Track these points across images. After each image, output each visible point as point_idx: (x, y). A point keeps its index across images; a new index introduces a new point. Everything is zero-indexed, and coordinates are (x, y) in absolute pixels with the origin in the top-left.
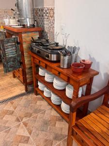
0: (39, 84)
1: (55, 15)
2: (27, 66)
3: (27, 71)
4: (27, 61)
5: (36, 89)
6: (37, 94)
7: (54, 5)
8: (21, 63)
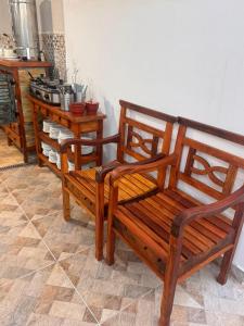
0: (44, 146)
1: (66, 44)
2: (27, 120)
3: (26, 127)
4: (26, 111)
5: (40, 156)
6: (41, 165)
7: (63, 30)
8: (17, 114)
